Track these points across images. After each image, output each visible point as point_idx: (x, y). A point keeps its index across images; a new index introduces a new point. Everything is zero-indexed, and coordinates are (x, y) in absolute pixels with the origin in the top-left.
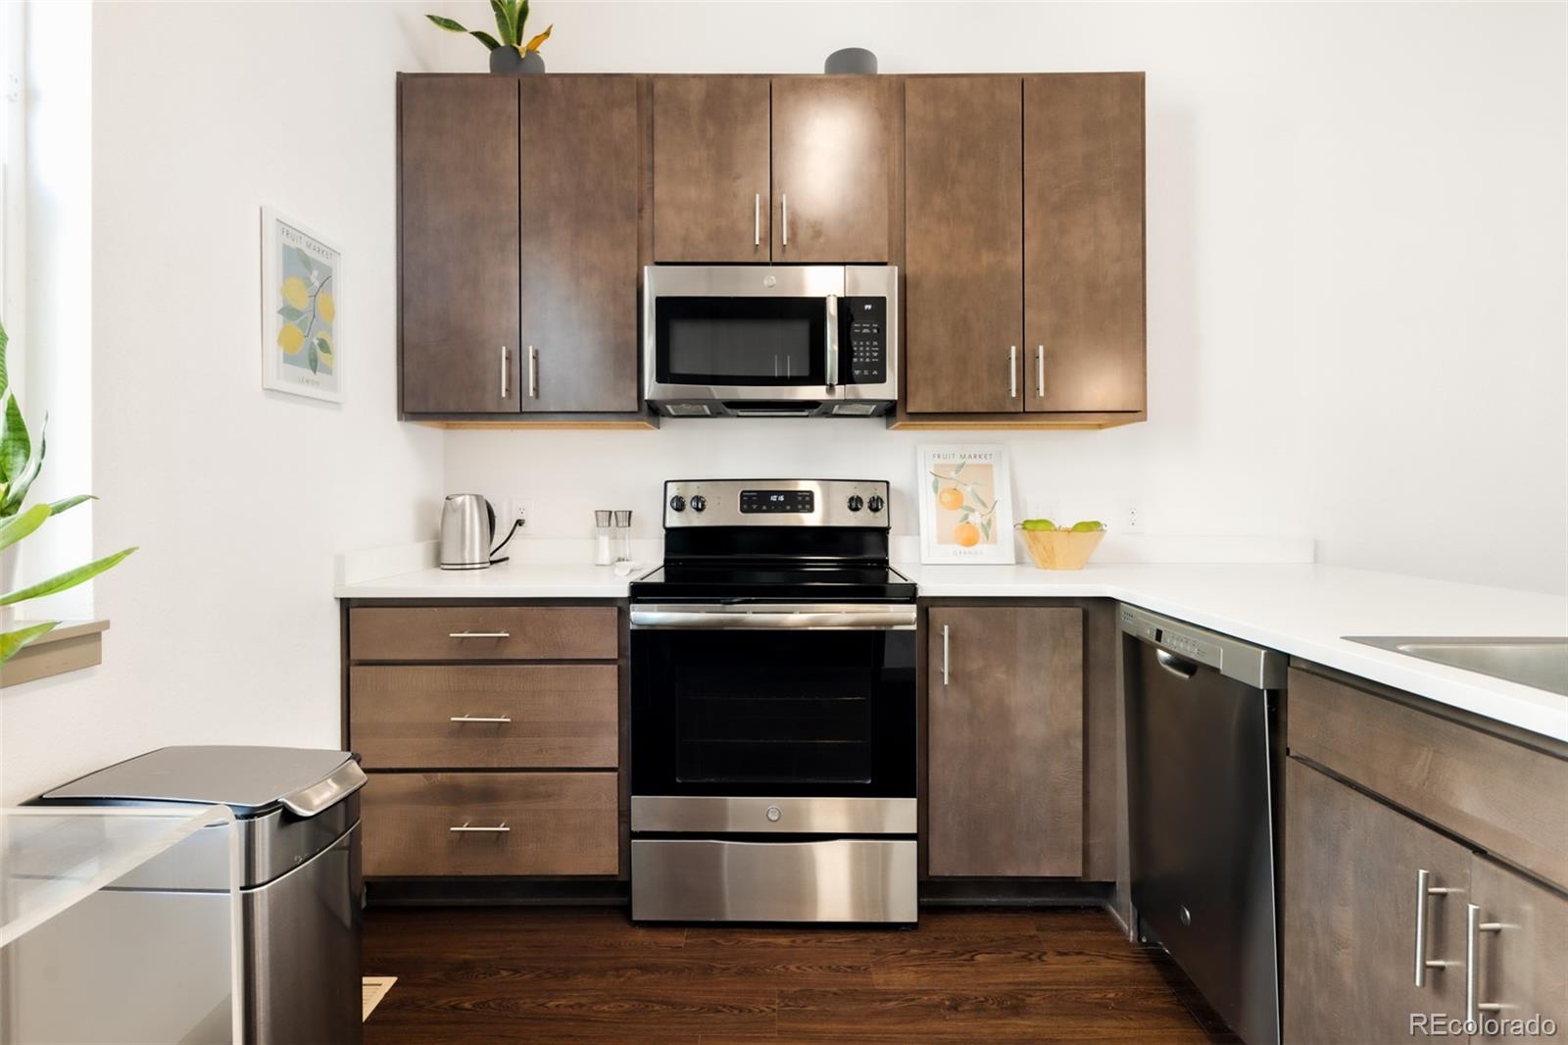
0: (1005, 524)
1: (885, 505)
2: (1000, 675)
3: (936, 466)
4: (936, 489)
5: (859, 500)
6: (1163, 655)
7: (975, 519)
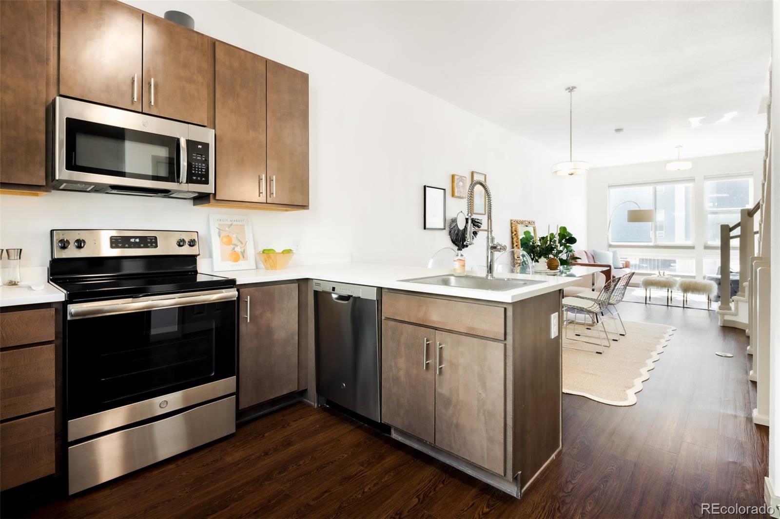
0: (251, 252)
1: (197, 243)
2: (268, 315)
3: (219, 224)
4: (219, 236)
5: (183, 241)
6: (334, 296)
7: (238, 249)
